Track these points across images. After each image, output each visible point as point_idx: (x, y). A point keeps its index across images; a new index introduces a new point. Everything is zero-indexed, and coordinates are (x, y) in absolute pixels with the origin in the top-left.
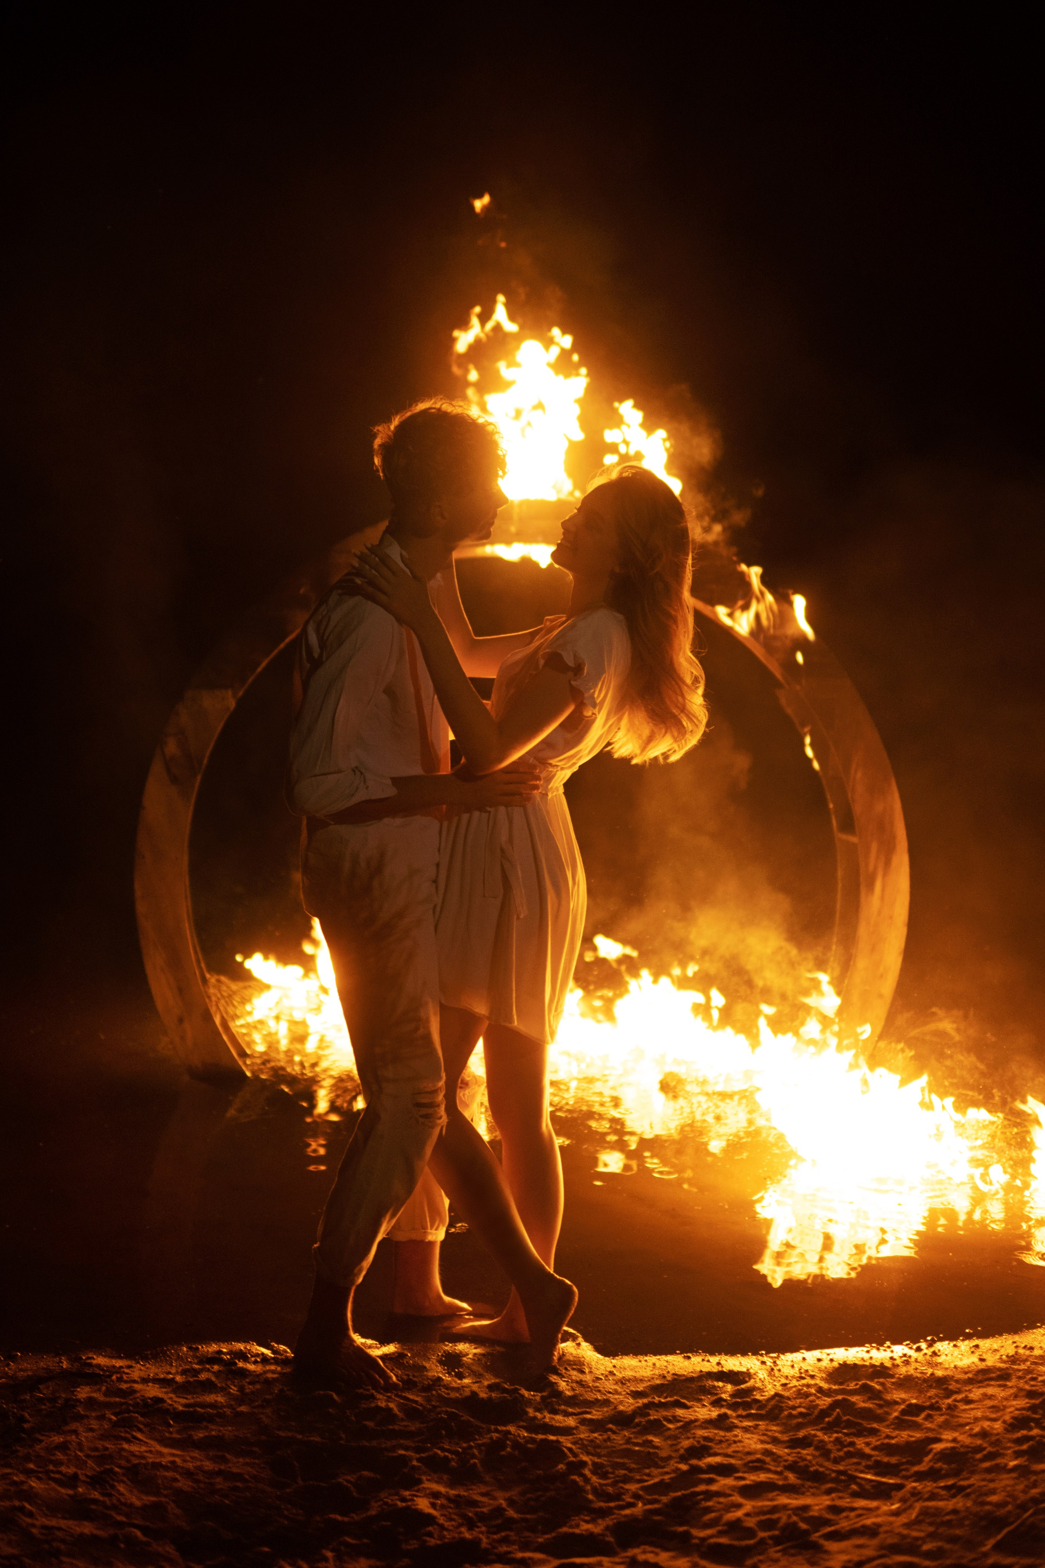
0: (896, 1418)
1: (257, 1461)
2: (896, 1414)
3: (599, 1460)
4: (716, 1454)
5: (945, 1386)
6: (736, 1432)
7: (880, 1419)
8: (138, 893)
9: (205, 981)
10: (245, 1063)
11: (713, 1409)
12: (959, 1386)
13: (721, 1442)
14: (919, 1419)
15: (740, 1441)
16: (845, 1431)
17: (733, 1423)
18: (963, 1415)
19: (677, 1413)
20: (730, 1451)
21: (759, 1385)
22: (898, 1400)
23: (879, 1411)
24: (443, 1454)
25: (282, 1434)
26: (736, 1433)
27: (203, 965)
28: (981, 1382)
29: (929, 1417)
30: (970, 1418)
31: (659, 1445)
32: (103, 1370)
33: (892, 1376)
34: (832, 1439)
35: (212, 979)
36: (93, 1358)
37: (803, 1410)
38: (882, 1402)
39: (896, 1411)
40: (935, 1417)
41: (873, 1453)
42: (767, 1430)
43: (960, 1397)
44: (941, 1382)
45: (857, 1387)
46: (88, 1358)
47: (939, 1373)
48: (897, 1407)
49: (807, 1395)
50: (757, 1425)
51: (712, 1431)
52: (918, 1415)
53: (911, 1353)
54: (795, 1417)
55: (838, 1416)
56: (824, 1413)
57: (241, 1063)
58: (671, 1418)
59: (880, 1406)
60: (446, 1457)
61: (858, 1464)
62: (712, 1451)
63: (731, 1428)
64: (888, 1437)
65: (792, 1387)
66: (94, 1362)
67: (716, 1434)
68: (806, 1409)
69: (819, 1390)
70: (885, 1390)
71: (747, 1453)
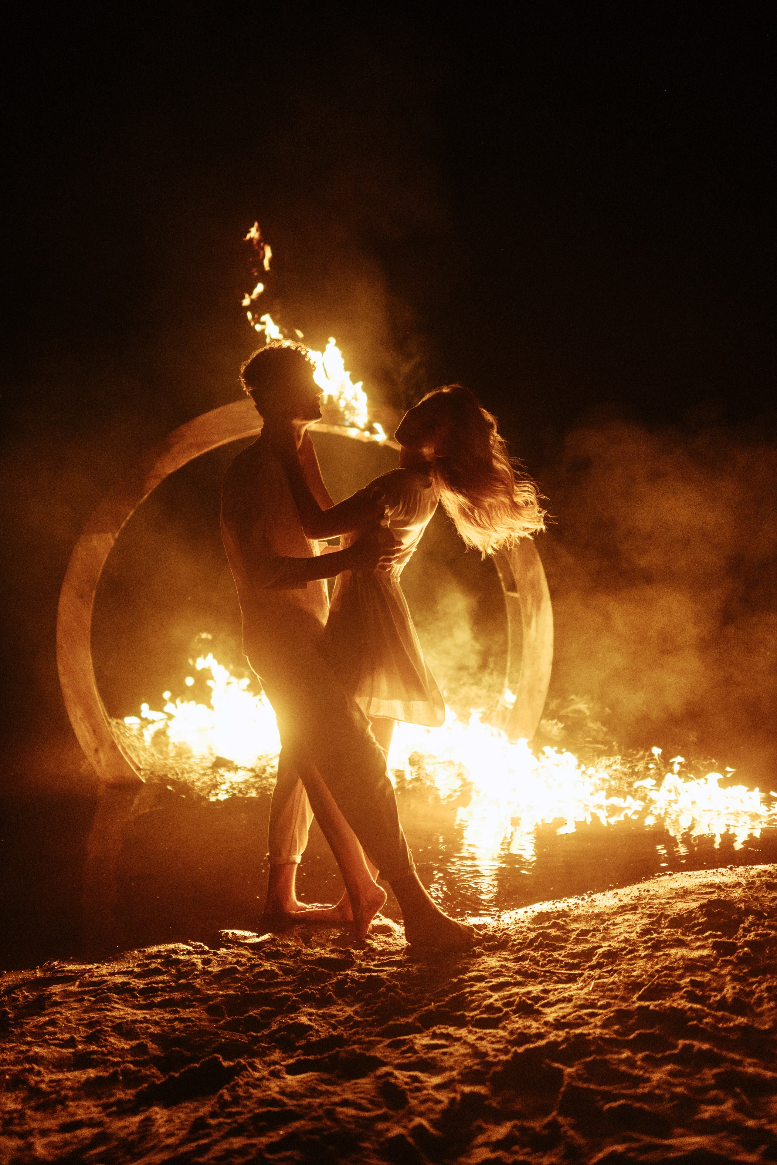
0: (574, 938)
1: (197, 1010)
2: (575, 936)
4: (473, 971)
5: (602, 917)
7: (566, 940)
9: (109, 724)
10: (140, 774)
12: (609, 916)
14: (588, 937)
15: (486, 962)
16: (547, 949)
18: (614, 932)
21: (493, 930)
22: (575, 928)
23: (565, 936)
24: (311, 991)
27: (107, 714)
28: (621, 912)
29: (594, 936)
30: (618, 933)
32: (75, 972)
33: (570, 916)
34: (539, 955)
35: (113, 722)
37: (520, 941)
38: (566, 931)
39: (575, 934)
40: (598, 935)
41: (564, 959)
42: (501, 955)
43: (610, 922)
44: (599, 916)
45: (551, 924)
47: (598, 911)
48: (575, 932)
49: (522, 932)
50: (495, 952)
52: (587, 936)
53: (580, 902)
54: (516, 945)
55: (542, 941)
56: (533, 941)
57: (138, 774)
59: (565, 933)
60: (313, 993)
61: (557, 966)
64: (572, 949)
65: (513, 929)
68: (523, 940)
69: (529, 929)
70: (567, 924)
71: (492, 968)
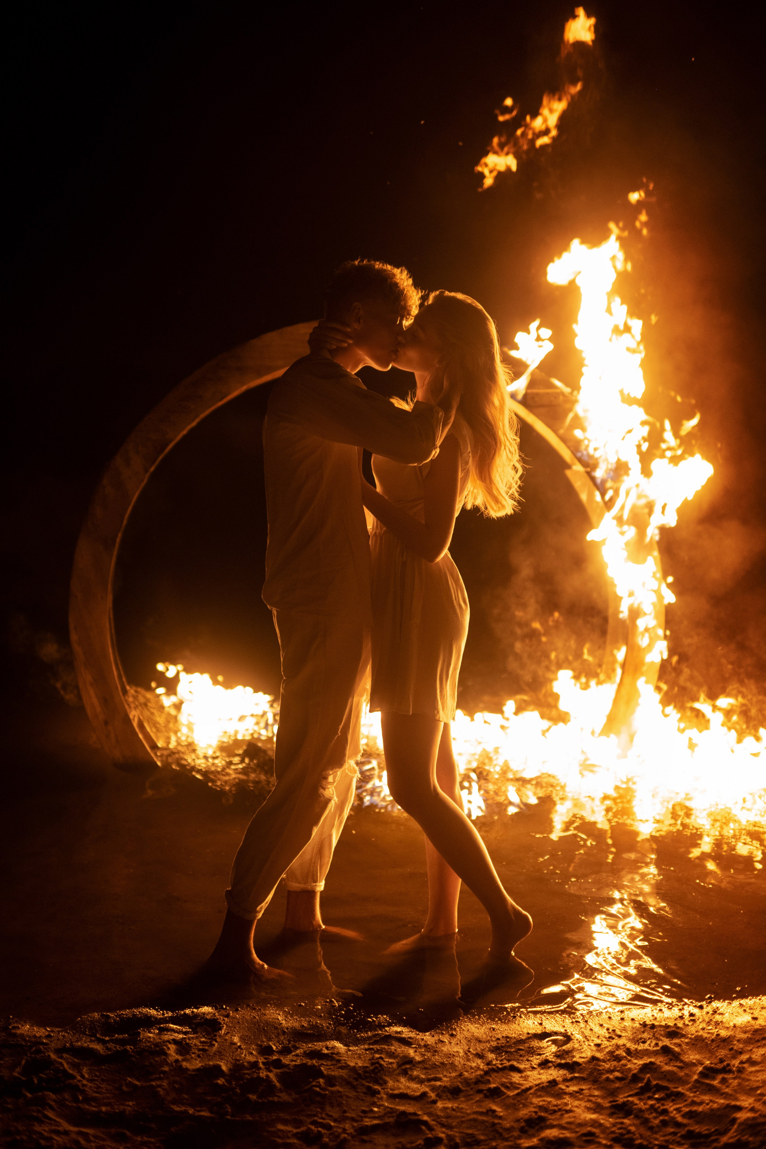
0: (696, 1080)
1: (152, 1140)
2: (696, 1077)
3: (452, 1133)
4: (552, 1127)
5: (731, 1046)
6: (567, 1099)
7: (682, 1081)
8: (72, 626)
9: (125, 692)
11: (542, 1071)
12: (741, 1046)
13: (555, 1112)
14: (715, 1083)
15: (570, 1111)
16: (657, 1096)
17: (560, 1089)
18: (753, 1078)
19: (514, 1080)
20: (563, 1122)
21: (577, 1045)
22: (694, 1061)
23: (682, 1074)
24: (316, 1129)
25: (176, 1108)
26: (565, 1101)
27: (124, 679)
28: (758, 1041)
29: (724, 1081)
30: (758, 1081)
31: (502, 1114)
32: (25, 1040)
33: (683, 1036)
34: (647, 1106)
35: (131, 690)
36: (18, 1028)
37: (617, 1074)
38: (681, 1064)
39: (694, 1073)
40: (731, 1081)
41: (685, 1121)
42: (590, 1096)
43: (745, 1057)
44: (726, 1041)
45: (658, 1048)
46: (14, 1028)
47: (724, 1033)
48: (695, 1069)
49: (618, 1058)
50: (582, 1090)
51: (545, 1099)
52: (714, 1079)
53: (696, 1011)
54: (612, 1081)
55: (649, 1081)
56: (635, 1078)
57: (153, 755)
58: (508, 1084)
59: (681, 1068)
60: (319, 1132)
61: (674, 1134)
62: (548, 1123)
63: (560, 1095)
64: (694, 1103)
65: (605, 1048)
66: (19, 1032)
67: (549, 1102)
68: (622, 1073)
69: (628, 1051)
70: (683, 1051)
71: (580, 1125)
